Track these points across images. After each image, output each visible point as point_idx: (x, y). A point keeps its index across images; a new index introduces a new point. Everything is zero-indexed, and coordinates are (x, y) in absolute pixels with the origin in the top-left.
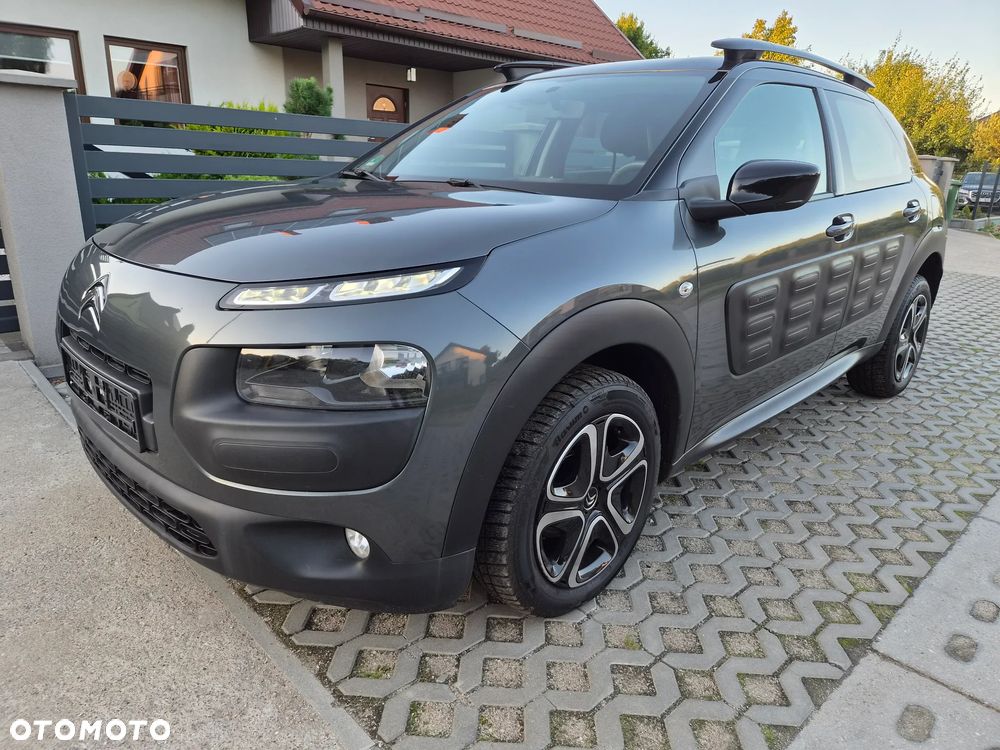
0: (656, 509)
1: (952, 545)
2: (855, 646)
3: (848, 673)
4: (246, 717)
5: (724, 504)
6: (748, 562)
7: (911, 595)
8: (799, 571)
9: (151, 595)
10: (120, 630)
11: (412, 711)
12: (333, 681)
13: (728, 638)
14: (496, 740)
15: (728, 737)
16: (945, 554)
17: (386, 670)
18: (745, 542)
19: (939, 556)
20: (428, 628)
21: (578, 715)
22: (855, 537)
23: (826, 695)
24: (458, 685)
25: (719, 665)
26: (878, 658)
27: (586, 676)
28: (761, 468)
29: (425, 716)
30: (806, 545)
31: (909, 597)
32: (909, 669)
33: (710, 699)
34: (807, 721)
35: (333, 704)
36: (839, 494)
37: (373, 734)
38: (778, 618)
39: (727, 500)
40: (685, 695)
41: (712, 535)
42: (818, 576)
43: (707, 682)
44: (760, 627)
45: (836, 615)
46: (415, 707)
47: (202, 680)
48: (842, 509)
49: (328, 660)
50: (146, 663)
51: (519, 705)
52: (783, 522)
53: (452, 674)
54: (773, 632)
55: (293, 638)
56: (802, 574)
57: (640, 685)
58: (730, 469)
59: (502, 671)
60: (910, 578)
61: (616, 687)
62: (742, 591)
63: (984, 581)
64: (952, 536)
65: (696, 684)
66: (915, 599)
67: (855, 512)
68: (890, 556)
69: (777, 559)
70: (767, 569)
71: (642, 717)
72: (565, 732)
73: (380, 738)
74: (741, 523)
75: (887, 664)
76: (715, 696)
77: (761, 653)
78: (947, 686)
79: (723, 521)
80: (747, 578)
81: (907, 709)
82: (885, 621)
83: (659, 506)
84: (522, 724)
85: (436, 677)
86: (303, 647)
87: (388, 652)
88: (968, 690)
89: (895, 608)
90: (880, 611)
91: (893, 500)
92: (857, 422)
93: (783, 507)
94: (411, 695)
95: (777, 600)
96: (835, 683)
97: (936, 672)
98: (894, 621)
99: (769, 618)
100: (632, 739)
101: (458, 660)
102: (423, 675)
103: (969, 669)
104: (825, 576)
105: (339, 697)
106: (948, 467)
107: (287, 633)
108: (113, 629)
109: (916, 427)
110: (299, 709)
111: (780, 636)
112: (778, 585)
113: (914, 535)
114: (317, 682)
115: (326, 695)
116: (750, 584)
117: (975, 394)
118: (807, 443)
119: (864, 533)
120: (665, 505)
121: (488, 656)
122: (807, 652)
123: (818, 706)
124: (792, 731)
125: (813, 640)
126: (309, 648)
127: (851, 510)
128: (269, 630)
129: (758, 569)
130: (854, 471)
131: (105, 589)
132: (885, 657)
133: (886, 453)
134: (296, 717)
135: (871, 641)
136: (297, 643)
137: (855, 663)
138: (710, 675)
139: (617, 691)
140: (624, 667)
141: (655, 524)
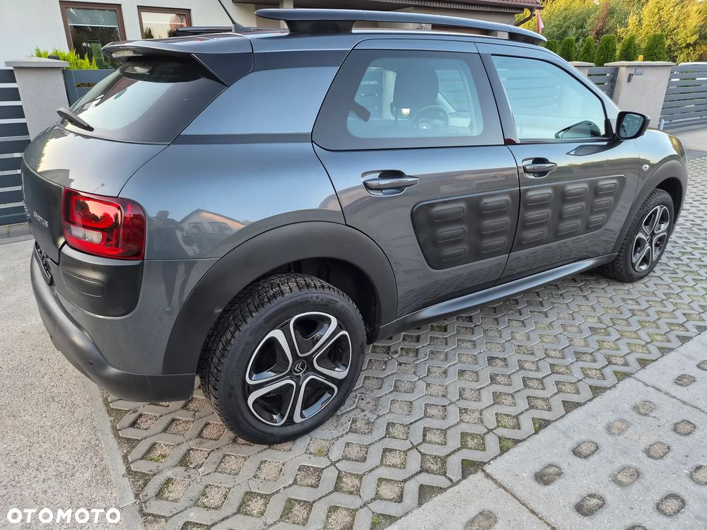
0: (392, 358)
1: (593, 398)
2: (472, 466)
3: (454, 484)
4: (73, 478)
5: (442, 357)
6: (432, 401)
7: (536, 433)
8: (465, 409)
9: (56, 398)
10: (30, 418)
11: (165, 484)
12: (130, 460)
13: (387, 453)
14: (206, 507)
15: (348, 519)
16: (584, 404)
17: (164, 456)
18: (440, 385)
19: (578, 405)
20: (201, 431)
21: (262, 496)
22: (523, 387)
23: (431, 498)
24: (200, 470)
25: (371, 471)
26: (483, 475)
27: (281, 471)
28: (485, 331)
29: (171, 487)
30: (482, 391)
31: (534, 434)
32: (501, 486)
33: (351, 493)
34: (407, 514)
35: (123, 476)
36: (531, 354)
37: (137, 496)
38: (430, 442)
39: (446, 354)
40: (337, 488)
41: (420, 379)
42: (477, 414)
43: (357, 482)
44: (415, 447)
45: (471, 443)
46: (169, 481)
47: (60, 454)
48: (527, 365)
49: (133, 448)
50: (35, 439)
51: (229, 486)
52: (476, 372)
53: (201, 462)
54: (420, 452)
55: (120, 432)
56: (466, 412)
57: (311, 481)
58: (463, 330)
59: (232, 464)
60: (544, 420)
61: (295, 480)
62: (416, 421)
63: (601, 427)
64: (597, 391)
65: (349, 483)
66: (537, 436)
67: (535, 368)
68: (540, 403)
69: (454, 400)
70: (443, 406)
71: (301, 501)
72: (249, 506)
73: (139, 499)
74: (445, 372)
75: (486, 480)
76: (356, 492)
77: (403, 466)
78: (519, 500)
79: (433, 370)
80: (426, 411)
81: (481, 513)
82: (503, 450)
83: (397, 356)
84: (225, 499)
85: (191, 463)
86: (123, 438)
87: (171, 445)
88: (533, 505)
89: (517, 442)
90: (505, 443)
91: (570, 359)
92: (584, 296)
93: (483, 361)
94: (169, 474)
95: (437, 429)
96: (441, 490)
97: (518, 490)
98: (511, 451)
99: (424, 440)
100: (287, 514)
101: (209, 454)
102: (184, 462)
103: (544, 490)
104: (481, 415)
105: (129, 471)
106: (634, 335)
107: (118, 428)
108: (28, 417)
109: (630, 302)
110: (103, 476)
111: (423, 455)
112: (444, 419)
113: (568, 388)
114: (120, 461)
115: (122, 469)
116: (425, 416)
117: (699, 275)
118: (534, 312)
119: (531, 384)
120: (401, 355)
121: (228, 453)
122: (434, 467)
123: (420, 504)
124: (392, 519)
125: (443, 460)
126: (126, 439)
127: (533, 367)
128: (110, 425)
129: (437, 406)
130: (555, 336)
131: (33, 393)
132: (488, 476)
133: (592, 322)
134: (99, 482)
135: (485, 463)
136: (121, 435)
137: (464, 477)
138: (360, 477)
139: (295, 482)
140: (308, 467)
141: (384, 369)
